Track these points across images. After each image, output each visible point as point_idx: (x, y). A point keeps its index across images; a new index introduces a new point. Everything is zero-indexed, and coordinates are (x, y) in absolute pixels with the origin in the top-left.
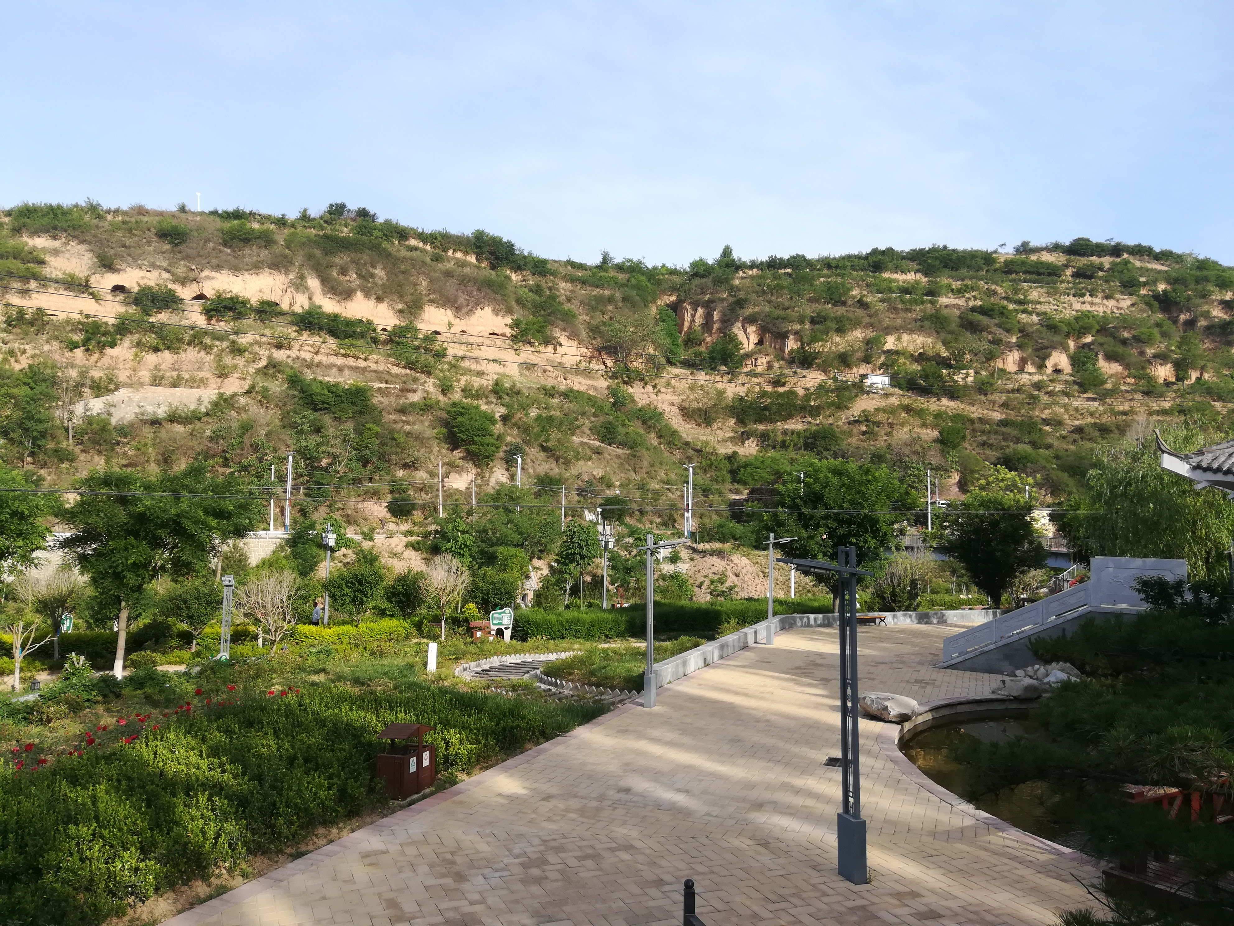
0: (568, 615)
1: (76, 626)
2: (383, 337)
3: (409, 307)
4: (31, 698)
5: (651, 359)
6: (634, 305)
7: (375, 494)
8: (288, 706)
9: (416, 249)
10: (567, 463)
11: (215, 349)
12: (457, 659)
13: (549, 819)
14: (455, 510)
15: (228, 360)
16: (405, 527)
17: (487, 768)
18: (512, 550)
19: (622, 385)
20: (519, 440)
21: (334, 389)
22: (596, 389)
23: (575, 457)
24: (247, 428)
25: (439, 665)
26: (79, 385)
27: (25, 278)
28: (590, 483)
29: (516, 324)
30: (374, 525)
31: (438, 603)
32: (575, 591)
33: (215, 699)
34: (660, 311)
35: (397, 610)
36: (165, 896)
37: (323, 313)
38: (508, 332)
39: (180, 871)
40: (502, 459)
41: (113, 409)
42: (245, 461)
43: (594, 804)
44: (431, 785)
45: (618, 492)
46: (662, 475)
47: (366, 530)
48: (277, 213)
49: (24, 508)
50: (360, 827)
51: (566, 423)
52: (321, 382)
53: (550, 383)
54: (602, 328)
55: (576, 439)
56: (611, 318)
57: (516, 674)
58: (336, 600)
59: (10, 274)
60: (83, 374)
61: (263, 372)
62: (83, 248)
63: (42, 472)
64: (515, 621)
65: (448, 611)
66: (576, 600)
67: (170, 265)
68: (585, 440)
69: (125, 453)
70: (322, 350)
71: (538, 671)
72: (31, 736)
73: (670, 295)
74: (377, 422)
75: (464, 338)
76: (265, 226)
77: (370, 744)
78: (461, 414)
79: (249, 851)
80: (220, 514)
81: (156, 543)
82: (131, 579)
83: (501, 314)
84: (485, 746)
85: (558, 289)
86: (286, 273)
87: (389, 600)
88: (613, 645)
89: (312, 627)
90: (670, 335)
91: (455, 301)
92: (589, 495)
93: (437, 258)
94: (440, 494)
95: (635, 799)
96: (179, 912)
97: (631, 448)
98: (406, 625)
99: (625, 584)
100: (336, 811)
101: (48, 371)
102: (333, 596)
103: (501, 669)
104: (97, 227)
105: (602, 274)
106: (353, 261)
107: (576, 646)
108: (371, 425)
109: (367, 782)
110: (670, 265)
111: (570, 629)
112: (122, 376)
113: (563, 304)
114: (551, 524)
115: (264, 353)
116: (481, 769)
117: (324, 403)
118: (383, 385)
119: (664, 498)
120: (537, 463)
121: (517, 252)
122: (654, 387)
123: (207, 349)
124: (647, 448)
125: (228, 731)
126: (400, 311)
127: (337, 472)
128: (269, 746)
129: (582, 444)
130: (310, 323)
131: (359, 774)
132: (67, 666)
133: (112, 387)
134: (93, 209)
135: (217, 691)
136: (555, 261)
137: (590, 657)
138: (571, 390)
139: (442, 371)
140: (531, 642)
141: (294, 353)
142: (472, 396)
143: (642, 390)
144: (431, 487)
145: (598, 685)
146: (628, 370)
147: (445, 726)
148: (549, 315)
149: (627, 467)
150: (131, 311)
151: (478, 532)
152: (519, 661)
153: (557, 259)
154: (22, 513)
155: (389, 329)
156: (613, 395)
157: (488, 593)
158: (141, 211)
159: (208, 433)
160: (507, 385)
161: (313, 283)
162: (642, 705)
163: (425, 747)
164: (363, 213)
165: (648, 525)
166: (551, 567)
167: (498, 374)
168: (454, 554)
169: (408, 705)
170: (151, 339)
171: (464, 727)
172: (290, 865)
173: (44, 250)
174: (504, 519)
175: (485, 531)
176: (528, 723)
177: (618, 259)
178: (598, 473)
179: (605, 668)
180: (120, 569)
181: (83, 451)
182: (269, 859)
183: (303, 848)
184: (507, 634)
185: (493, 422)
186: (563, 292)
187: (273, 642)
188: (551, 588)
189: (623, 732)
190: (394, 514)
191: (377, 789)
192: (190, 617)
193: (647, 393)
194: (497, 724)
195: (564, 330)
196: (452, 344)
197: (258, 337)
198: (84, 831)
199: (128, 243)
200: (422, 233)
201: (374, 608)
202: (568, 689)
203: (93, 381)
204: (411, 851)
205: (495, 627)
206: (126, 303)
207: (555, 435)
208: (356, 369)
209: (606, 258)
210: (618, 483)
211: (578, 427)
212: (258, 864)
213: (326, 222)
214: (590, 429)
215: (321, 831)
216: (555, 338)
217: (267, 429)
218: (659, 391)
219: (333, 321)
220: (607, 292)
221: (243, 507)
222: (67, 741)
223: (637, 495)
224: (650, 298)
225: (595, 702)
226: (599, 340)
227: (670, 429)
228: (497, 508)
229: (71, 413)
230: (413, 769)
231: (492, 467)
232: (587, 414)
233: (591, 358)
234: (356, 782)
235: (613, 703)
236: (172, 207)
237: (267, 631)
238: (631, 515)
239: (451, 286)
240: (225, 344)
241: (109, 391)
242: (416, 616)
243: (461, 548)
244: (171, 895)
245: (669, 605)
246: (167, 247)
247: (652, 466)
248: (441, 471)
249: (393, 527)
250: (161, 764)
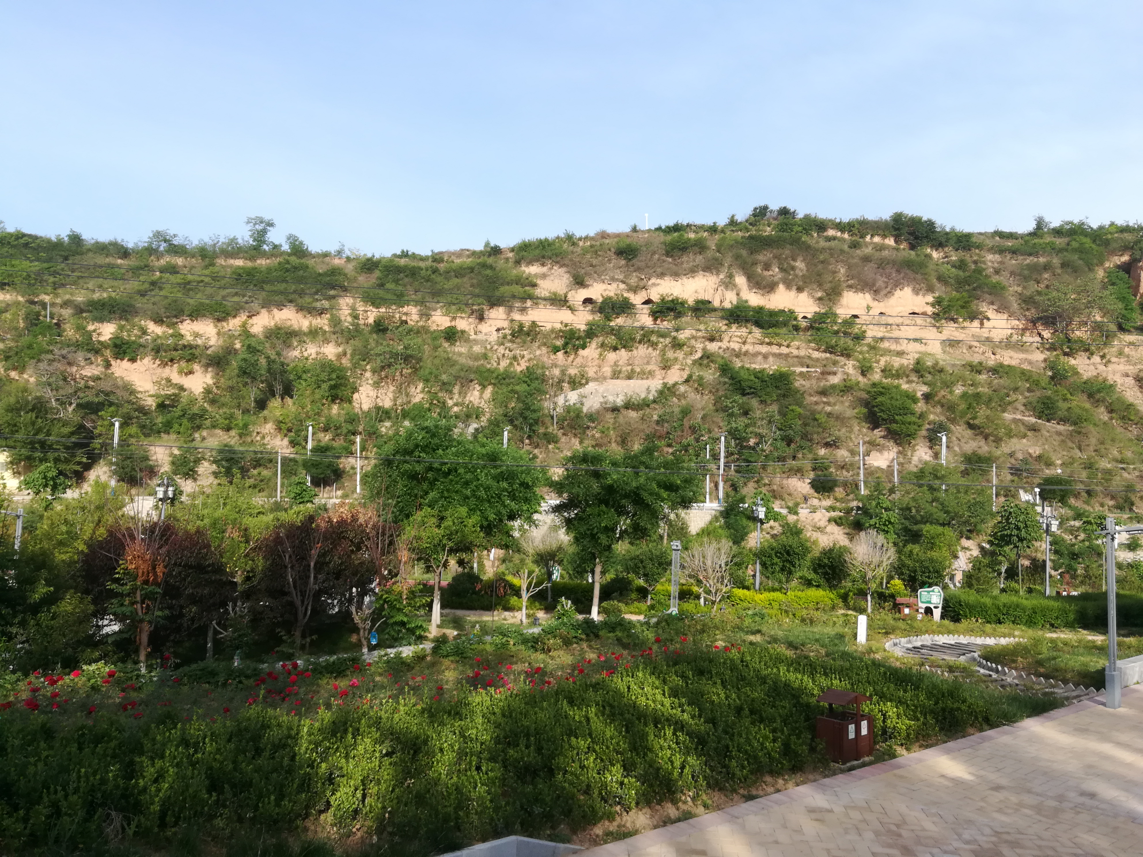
0: (1005, 598)
1: (562, 576)
2: (804, 324)
3: (828, 295)
4: (536, 630)
5: (1098, 327)
6: (1076, 270)
7: (799, 472)
8: (732, 660)
9: (834, 238)
10: (998, 441)
11: (660, 345)
12: (887, 633)
13: (1000, 811)
14: (877, 488)
15: (670, 354)
16: (827, 503)
17: (927, 747)
18: (940, 529)
19: (1062, 358)
20: (942, 418)
21: (760, 375)
22: (1030, 363)
23: (1007, 434)
24: (686, 412)
25: (869, 638)
26: (561, 381)
27: (523, 299)
28: (1025, 461)
29: (938, 302)
30: (799, 500)
31: (864, 577)
32: (1012, 574)
33: (672, 648)
34: (1109, 273)
35: (822, 582)
36: (644, 811)
37: (749, 307)
38: (930, 310)
39: (654, 791)
40: (925, 437)
41: (584, 400)
42: (685, 441)
43: (1053, 803)
44: (869, 754)
45: (1059, 471)
46: (1115, 453)
47: (790, 504)
48: (708, 222)
49: (529, 480)
50: (804, 783)
51: (996, 399)
52: (748, 369)
53: (976, 359)
54: (1037, 298)
55: (1008, 416)
56: (1047, 287)
57: (951, 655)
58: (766, 568)
59: (514, 297)
60: (563, 372)
61: (699, 363)
62: (563, 270)
63: (536, 451)
64: (946, 600)
65: (873, 586)
66: (1013, 584)
67: (625, 277)
68: (1019, 417)
69: (593, 436)
70: (749, 340)
71: (976, 655)
72: (537, 661)
73: (1121, 255)
74: (800, 405)
75: (884, 319)
76: (699, 235)
77: (808, 705)
78: (882, 394)
79: (709, 786)
80: (670, 487)
81: (621, 511)
82: (603, 540)
83: (921, 293)
84: (924, 724)
85: (984, 263)
86: (718, 274)
87: (815, 571)
88: (1062, 636)
89: (745, 591)
90: (1122, 299)
91: (874, 285)
92: (1025, 474)
93: (854, 245)
94: (862, 472)
95: (1103, 806)
96: (655, 827)
97: (1075, 424)
98: (832, 596)
99: (1071, 570)
100: (781, 763)
101: (539, 371)
102: (764, 565)
103: (934, 648)
104: (572, 252)
105: (1036, 241)
106: (775, 257)
107: (1017, 633)
108: (794, 407)
109: (809, 741)
110: (1120, 222)
111: (1007, 614)
112: (591, 373)
113: (990, 277)
114: (981, 504)
115: (699, 346)
116: (920, 747)
117: (751, 388)
118: (805, 370)
119: (1118, 478)
120: (963, 441)
121: (938, 230)
122: (1103, 357)
123: (654, 345)
124: (1095, 424)
125: (684, 677)
126: (820, 299)
127: (763, 450)
128: (718, 695)
129: (1015, 421)
130: (738, 316)
131: (801, 732)
132: (559, 607)
133: (584, 381)
134: (570, 238)
135: (672, 640)
136: (980, 234)
137: (1036, 646)
138: (1001, 365)
139: (861, 353)
140: (964, 624)
141: (724, 344)
142: (892, 376)
143: (1087, 361)
144: (852, 465)
145: (1047, 677)
146: (1069, 341)
147: (881, 698)
148: (974, 289)
149: (1070, 444)
150: (597, 318)
151: (901, 509)
152: (953, 642)
153: (983, 231)
154: (527, 484)
155: (809, 316)
156: (1052, 368)
157: (915, 571)
158: (603, 235)
159: (655, 417)
160: (929, 364)
161: (741, 280)
162: (1104, 704)
163: (862, 716)
164: (784, 212)
165: (1098, 508)
166: (982, 549)
167: (919, 353)
168: (879, 530)
169: (842, 673)
170: (611, 340)
171: (900, 702)
172: (744, 805)
173: (536, 275)
174: (929, 497)
175: (909, 509)
176: (969, 707)
177: (1055, 223)
178: (1035, 450)
179: (1054, 658)
180: (595, 530)
181: (564, 434)
182: (725, 795)
183: (754, 792)
184: (937, 613)
185: (915, 400)
186: (990, 264)
187: (713, 603)
188: (982, 569)
189: (1082, 730)
190: (817, 491)
191: (818, 748)
192: (645, 575)
193: (1094, 364)
194: (936, 703)
195: (992, 303)
196: (871, 327)
197: (694, 332)
198: (582, 744)
199: (594, 263)
200: (840, 223)
201: (801, 578)
202: (1011, 677)
203: (570, 377)
204: (855, 815)
205: (924, 606)
206: (593, 312)
207: (983, 412)
208: (779, 356)
209: (1040, 224)
210: (1059, 462)
211: (1010, 403)
212: (716, 798)
213: (751, 224)
214: (1024, 405)
215: (768, 779)
216: (981, 313)
217: (702, 413)
218: (1109, 361)
219: (758, 312)
220: (1042, 260)
221: (688, 481)
222: (562, 668)
223: (1084, 475)
224: (1095, 261)
225: (1045, 694)
226: (1033, 311)
227: (1123, 403)
228: (920, 486)
229: (555, 403)
230: (852, 735)
231: (914, 446)
232: (1021, 389)
233: (1024, 330)
234: (798, 739)
235: (1067, 698)
236: (626, 229)
237: (708, 592)
238: (1077, 496)
239: (869, 270)
240: (668, 340)
241: (582, 385)
242: (841, 588)
243: (885, 525)
244: (646, 810)
245: (1130, 597)
246: (623, 262)
247: (1102, 443)
248: (862, 449)
249: (815, 502)
250: (633, 697)
